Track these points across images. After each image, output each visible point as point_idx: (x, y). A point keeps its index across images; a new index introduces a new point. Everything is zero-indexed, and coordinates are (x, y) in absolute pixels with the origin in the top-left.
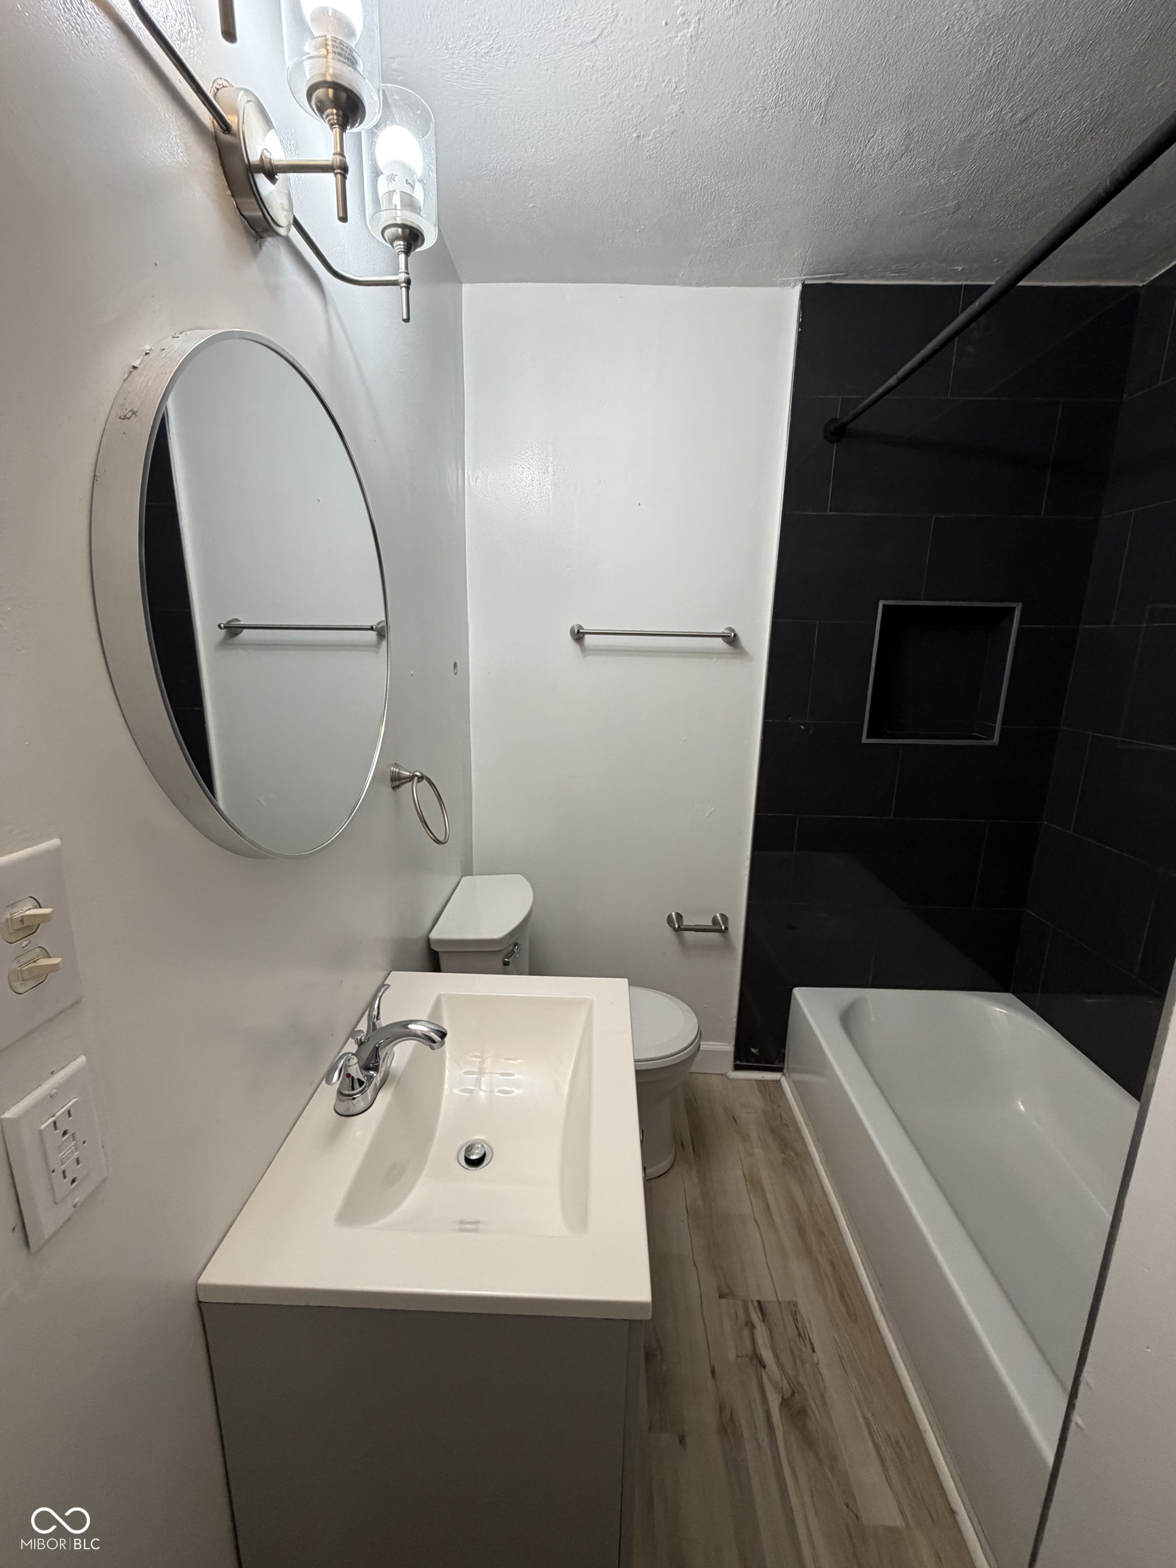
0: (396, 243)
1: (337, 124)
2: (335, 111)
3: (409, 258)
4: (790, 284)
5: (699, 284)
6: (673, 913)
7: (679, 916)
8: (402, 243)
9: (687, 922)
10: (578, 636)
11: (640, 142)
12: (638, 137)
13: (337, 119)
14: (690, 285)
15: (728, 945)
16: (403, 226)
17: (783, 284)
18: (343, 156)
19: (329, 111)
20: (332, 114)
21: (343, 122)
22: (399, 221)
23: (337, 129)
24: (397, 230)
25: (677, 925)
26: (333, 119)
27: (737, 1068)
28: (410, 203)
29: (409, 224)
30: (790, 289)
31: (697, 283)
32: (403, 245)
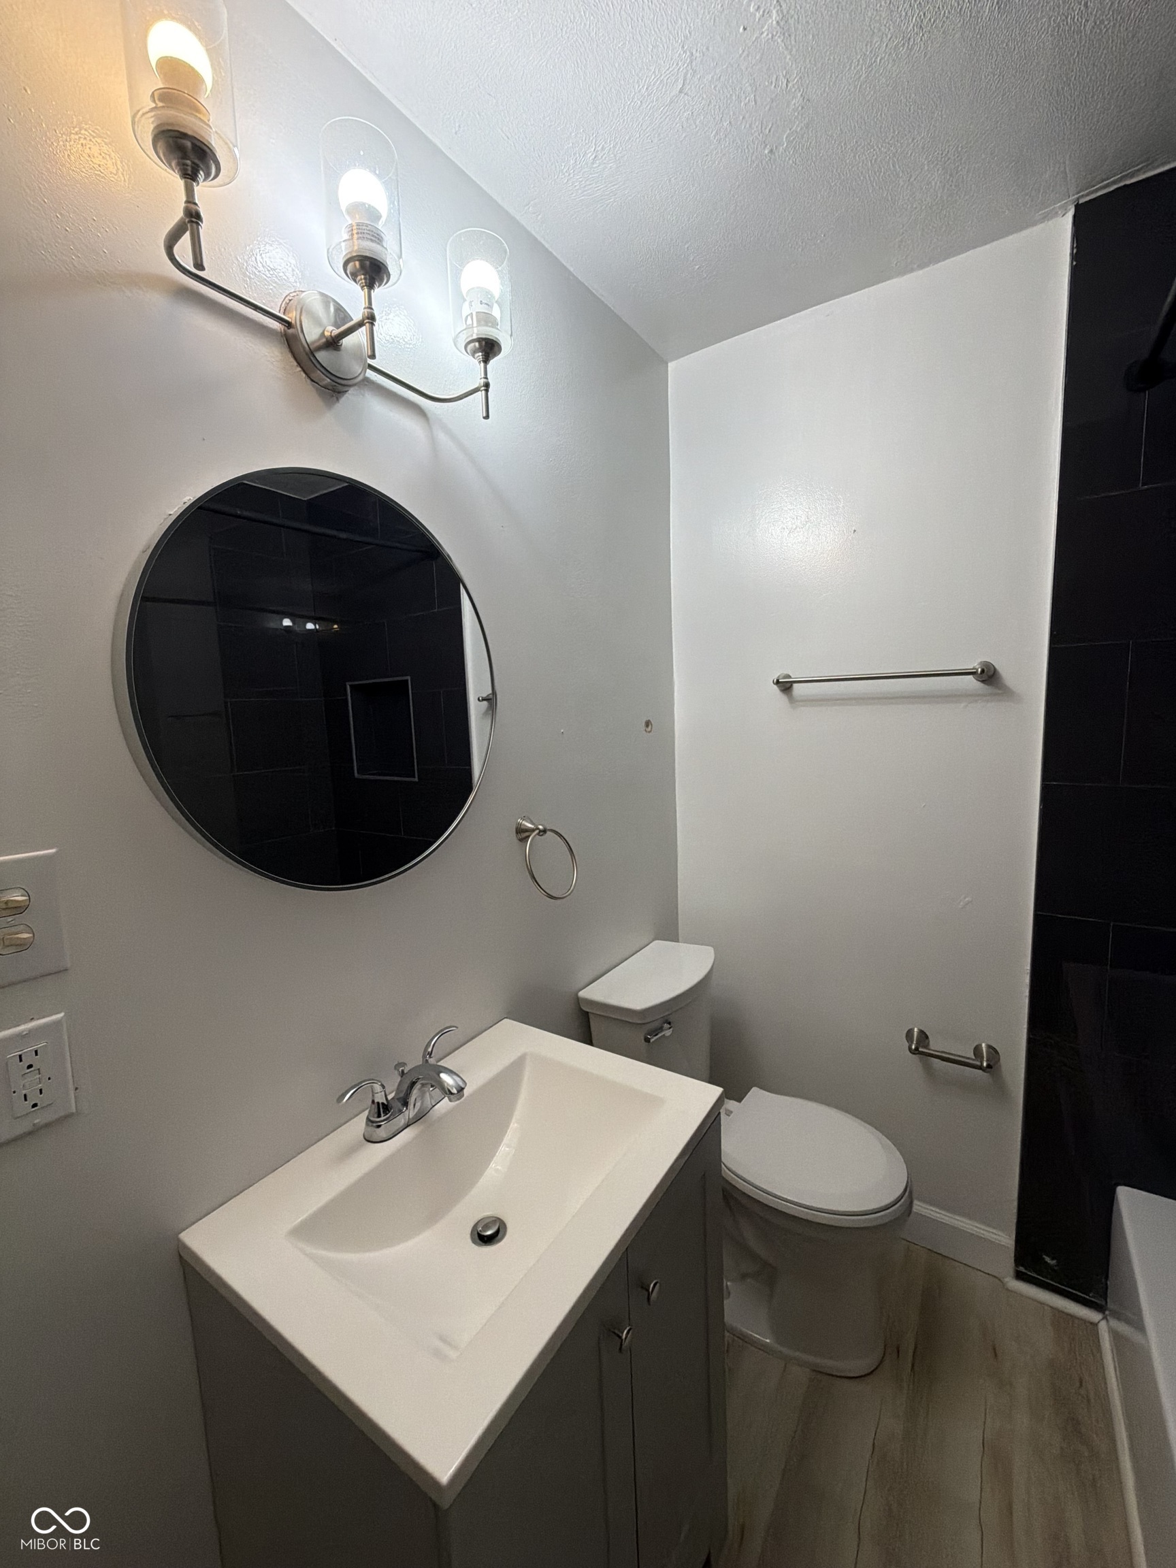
0: (477, 355)
1: (366, 286)
2: (363, 277)
3: (488, 366)
4: (1057, 213)
5: (921, 267)
6: (916, 1030)
7: (923, 1036)
8: (480, 354)
9: (936, 1045)
10: (785, 686)
11: (776, 154)
12: (771, 151)
13: (366, 283)
14: (912, 270)
15: (1000, 1089)
16: (479, 340)
17: (1046, 218)
18: (372, 309)
19: (359, 278)
20: (361, 279)
21: (370, 283)
22: (475, 337)
23: (366, 290)
24: (475, 346)
25: (920, 1045)
26: (362, 283)
27: (1019, 1276)
28: (486, 319)
29: (484, 337)
30: (1059, 220)
31: (918, 266)
32: (482, 355)
